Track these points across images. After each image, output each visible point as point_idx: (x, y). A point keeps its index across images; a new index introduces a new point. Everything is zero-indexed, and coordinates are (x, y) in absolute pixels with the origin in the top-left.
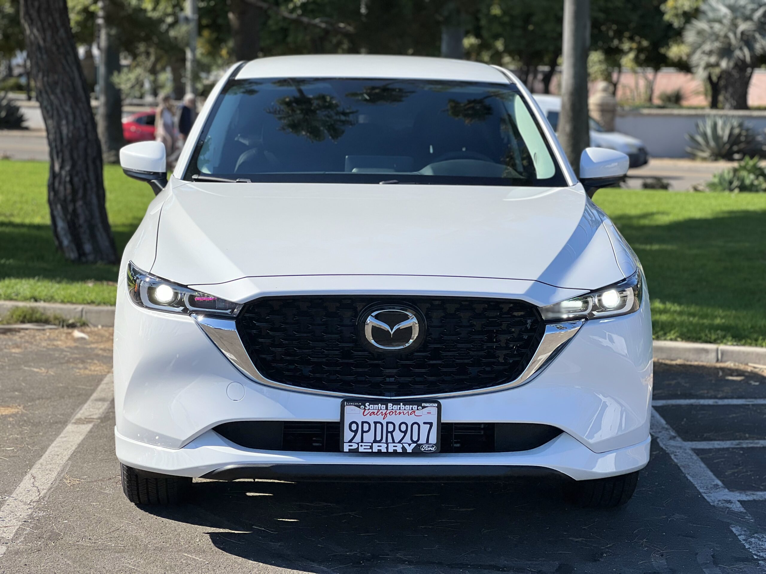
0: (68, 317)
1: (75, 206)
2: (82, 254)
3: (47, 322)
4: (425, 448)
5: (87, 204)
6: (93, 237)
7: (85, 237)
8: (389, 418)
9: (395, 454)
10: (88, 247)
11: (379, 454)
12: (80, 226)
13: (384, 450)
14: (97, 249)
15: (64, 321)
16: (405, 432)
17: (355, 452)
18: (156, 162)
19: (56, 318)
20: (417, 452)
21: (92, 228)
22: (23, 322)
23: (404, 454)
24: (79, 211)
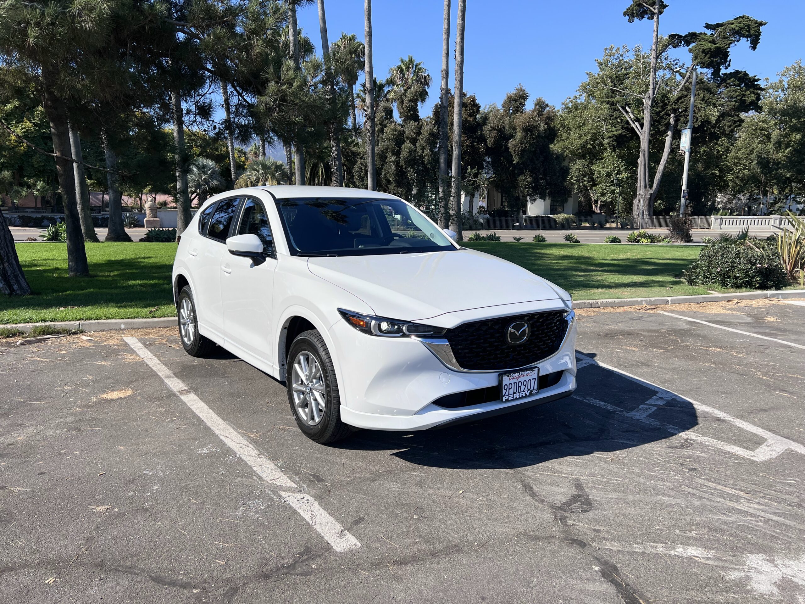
0: (71, 329)
1: (4, 266)
2: (12, 290)
3: (59, 333)
4: (534, 392)
5: (10, 264)
6: (18, 282)
7: (13, 282)
8: (519, 380)
9: (522, 397)
10: (15, 287)
11: (517, 399)
12: (9, 276)
13: (518, 397)
14: (21, 287)
15: (69, 331)
16: (525, 386)
17: (507, 401)
18: (258, 246)
19: (64, 330)
20: (531, 394)
21: (16, 277)
22: (43, 334)
23: (526, 396)
24: (7, 268)
